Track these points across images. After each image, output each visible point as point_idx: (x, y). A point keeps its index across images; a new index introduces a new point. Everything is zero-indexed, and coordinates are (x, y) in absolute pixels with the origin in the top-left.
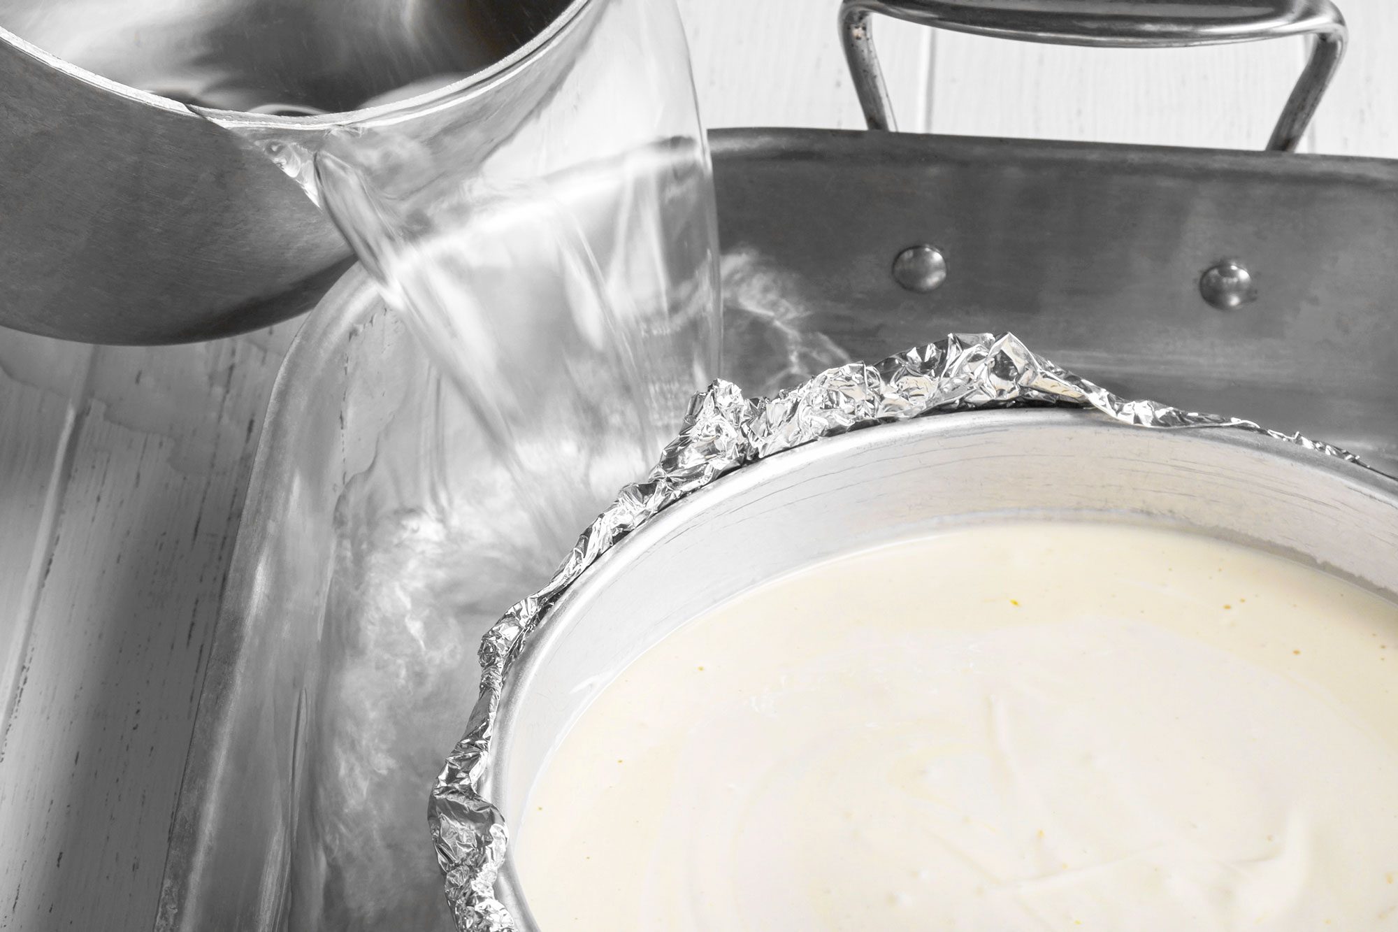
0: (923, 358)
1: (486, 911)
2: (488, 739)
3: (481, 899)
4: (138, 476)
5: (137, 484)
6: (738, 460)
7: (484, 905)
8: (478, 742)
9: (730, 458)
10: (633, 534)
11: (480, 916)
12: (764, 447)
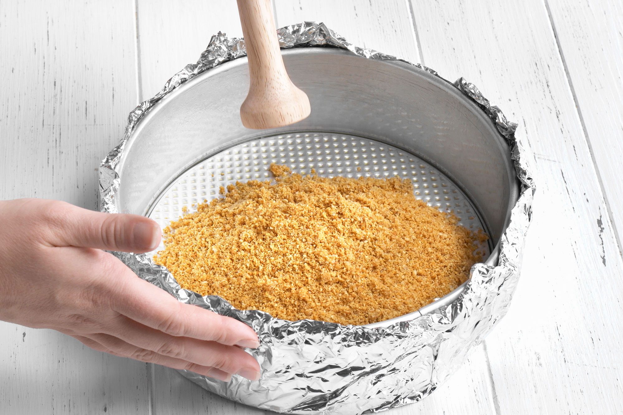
0: (293, 29)
1: (108, 208)
2: (122, 150)
3: (107, 204)
4: (19, 106)
5: (20, 110)
6: (228, 58)
7: (108, 206)
8: (119, 150)
9: (225, 57)
10: (188, 81)
11: (106, 209)
12: (236, 55)
